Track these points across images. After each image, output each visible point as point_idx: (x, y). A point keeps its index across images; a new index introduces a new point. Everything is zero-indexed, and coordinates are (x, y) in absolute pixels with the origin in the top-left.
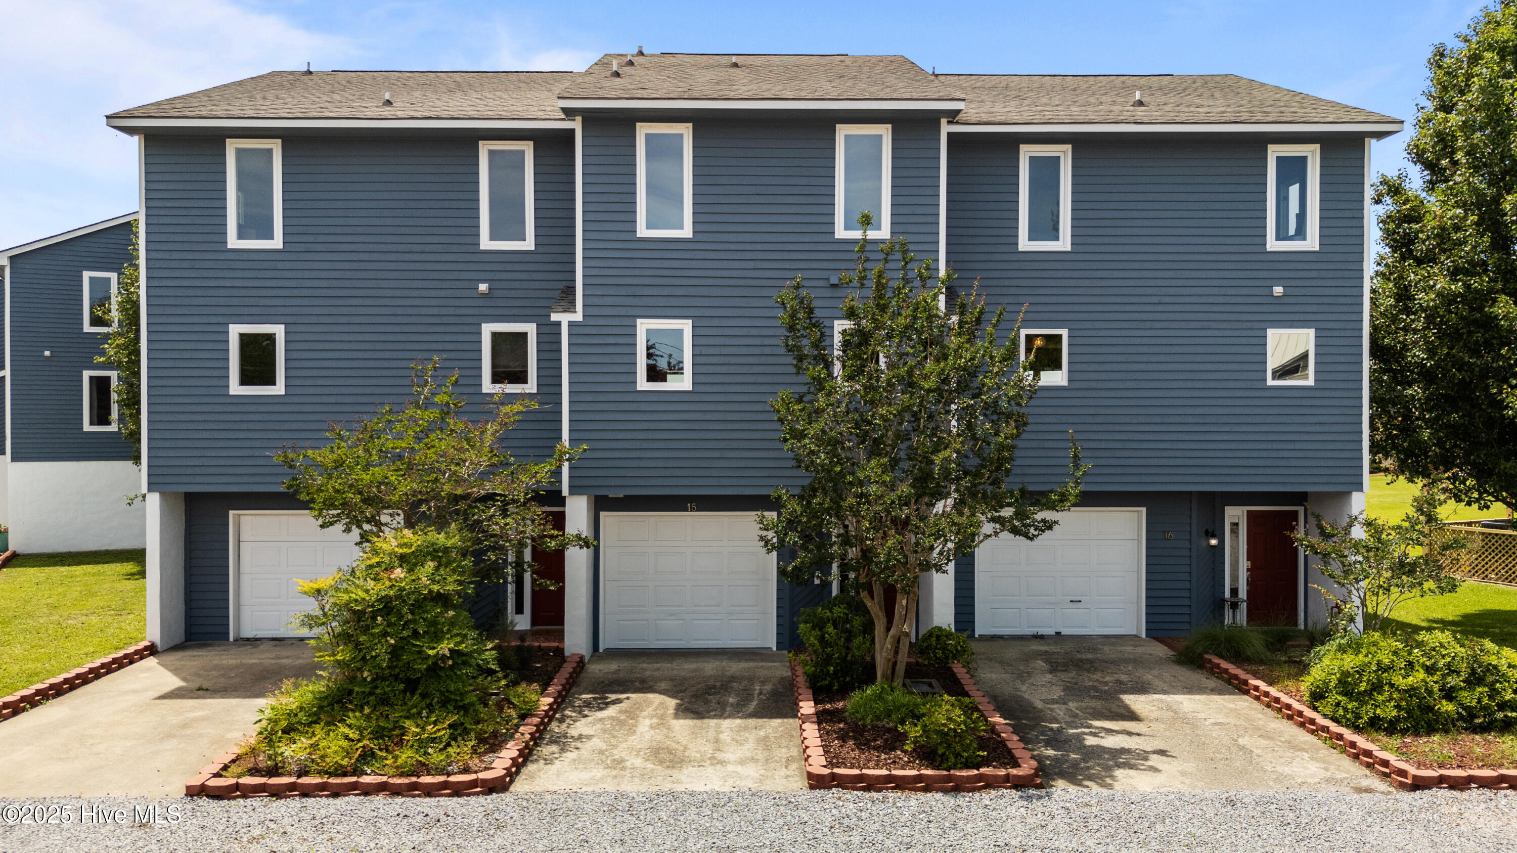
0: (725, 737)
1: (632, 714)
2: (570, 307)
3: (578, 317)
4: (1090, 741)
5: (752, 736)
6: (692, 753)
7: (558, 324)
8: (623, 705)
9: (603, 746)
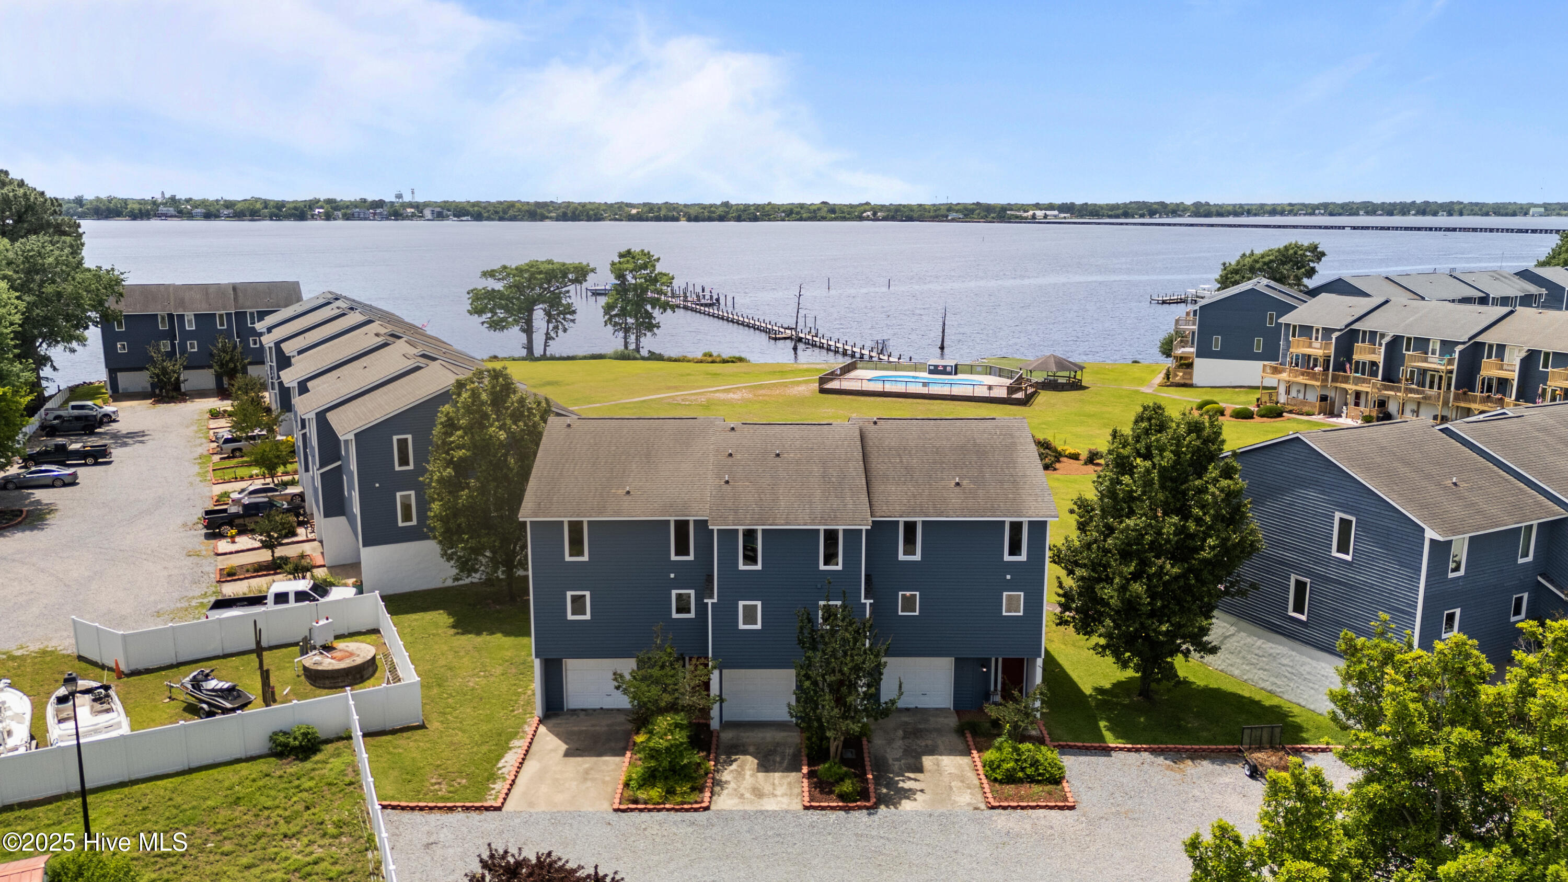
0: (776, 782)
1: (742, 767)
2: (712, 597)
3: (715, 600)
4: (901, 784)
5: (785, 781)
6: (766, 791)
7: (707, 604)
8: (739, 762)
9: (735, 786)
